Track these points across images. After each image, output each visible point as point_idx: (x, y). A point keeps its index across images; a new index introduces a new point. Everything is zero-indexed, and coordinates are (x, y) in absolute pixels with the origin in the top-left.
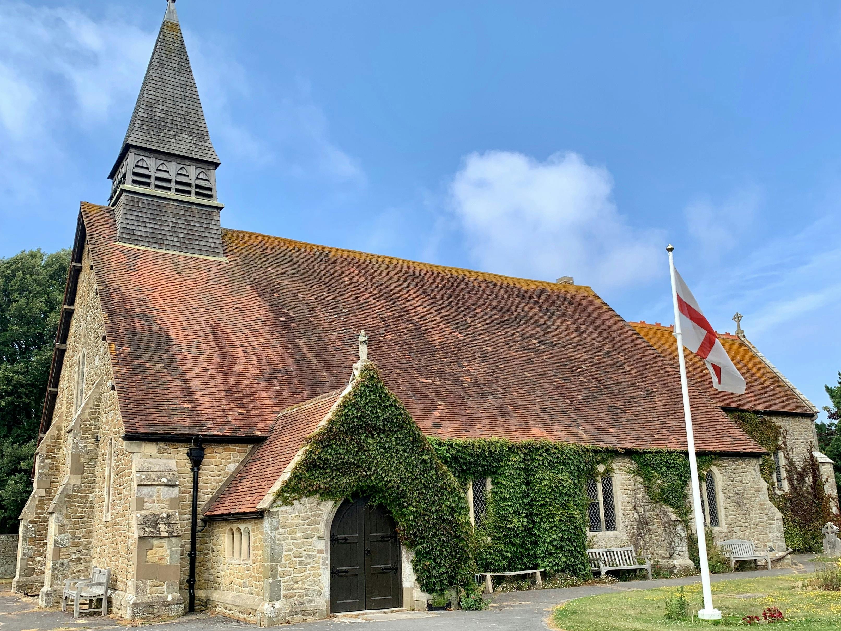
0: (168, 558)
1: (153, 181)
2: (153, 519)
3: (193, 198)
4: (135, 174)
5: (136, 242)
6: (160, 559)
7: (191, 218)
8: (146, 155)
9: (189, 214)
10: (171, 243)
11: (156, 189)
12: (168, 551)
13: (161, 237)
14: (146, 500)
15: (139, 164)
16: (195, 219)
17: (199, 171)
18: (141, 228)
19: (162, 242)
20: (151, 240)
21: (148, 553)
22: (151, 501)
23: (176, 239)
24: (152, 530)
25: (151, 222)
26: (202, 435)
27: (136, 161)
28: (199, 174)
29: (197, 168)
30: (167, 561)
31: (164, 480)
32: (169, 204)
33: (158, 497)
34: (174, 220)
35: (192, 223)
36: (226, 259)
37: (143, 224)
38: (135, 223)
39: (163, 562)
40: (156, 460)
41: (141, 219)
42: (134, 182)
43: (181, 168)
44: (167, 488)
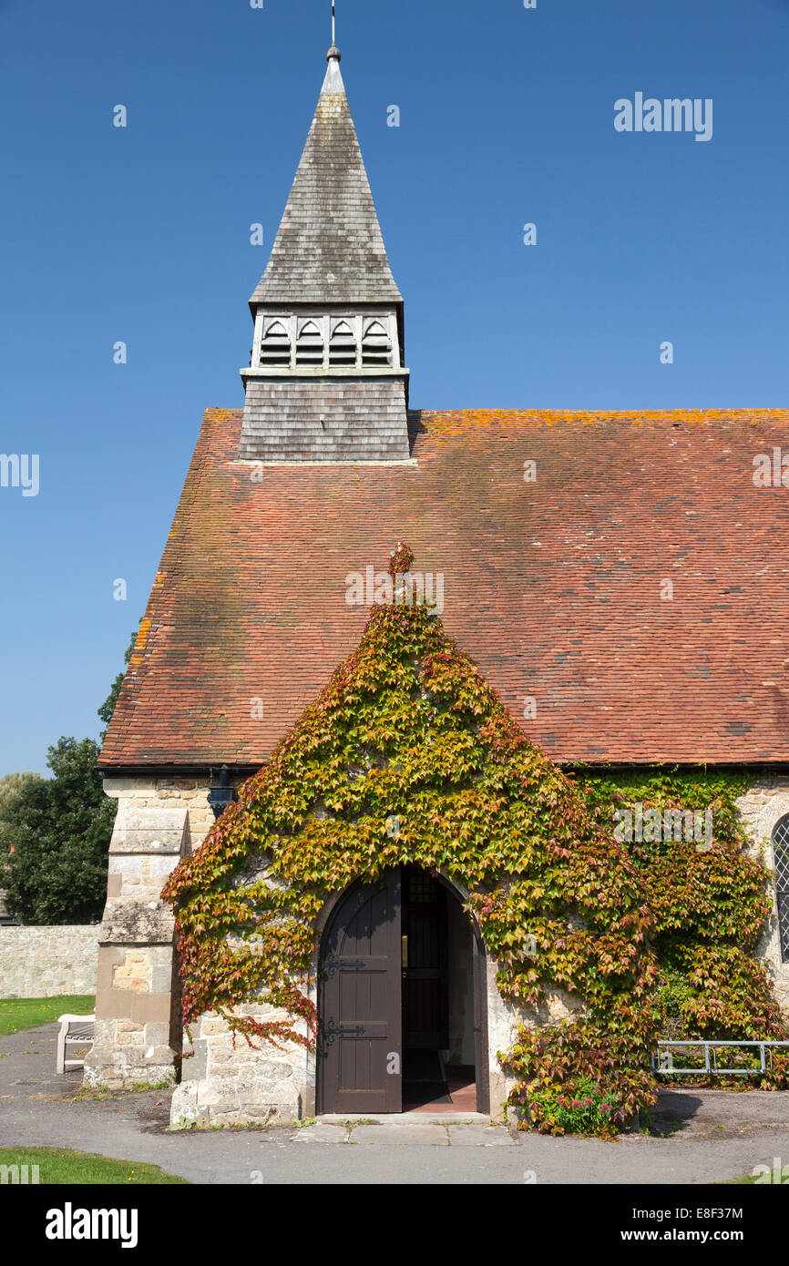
0: (150, 982)
1: (294, 354)
2: (131, 912)
3: (359, 369)
4: (265, 348)
5: (267, 456)
6: (137, 982)
7: (355, 403)
8: (282, 314)
9: (352, 395)
10: (322, 448)
11: (299, 366)
12: (151, 971)
13: (306, 441)
14: (123, 879)
15: (272, 331)
16: (361, 403)
17: (369, 321)
18: (274, 433)
19: (306, 449)
20: (289, 449)
21: (116, 971)
22: (133, 881)
23: (330, 441)
24: (124, 932)
25: (291, 419)
26: (227, 764)
27: (266, 329)
28: (369, 328)
29: (365, 317)
30: (149, 987)
31: (156, 845)
32: (318, 386)
33: (145, 873)
34: (327, 410)
35: (357, 411)
36: (415, 460)
37: (278, 426)
38: (266, 425)
39: (141, 989)
40: (153, 810)
41: (274, 419)
42: (264, 360)
43: (341, 324)
44: (160, 858)
